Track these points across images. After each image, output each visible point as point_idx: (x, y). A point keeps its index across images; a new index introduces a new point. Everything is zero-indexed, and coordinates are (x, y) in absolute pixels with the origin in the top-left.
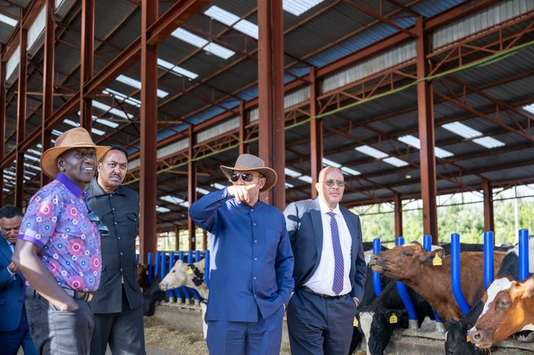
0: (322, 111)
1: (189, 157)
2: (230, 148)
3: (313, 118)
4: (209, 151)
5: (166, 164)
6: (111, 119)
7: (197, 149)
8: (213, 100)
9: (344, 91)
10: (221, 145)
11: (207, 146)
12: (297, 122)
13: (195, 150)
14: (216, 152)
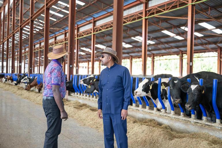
0: (148, 15)
1: (92, 32)
2: (109, 29)
3: (144, 18)
4: (100, 30)
5: (83, 34)
7: (96, 28)
9: (158, 7)
10: (106, 27)
11: (100, 28)
13: (95, 29)
14: (103, 30)
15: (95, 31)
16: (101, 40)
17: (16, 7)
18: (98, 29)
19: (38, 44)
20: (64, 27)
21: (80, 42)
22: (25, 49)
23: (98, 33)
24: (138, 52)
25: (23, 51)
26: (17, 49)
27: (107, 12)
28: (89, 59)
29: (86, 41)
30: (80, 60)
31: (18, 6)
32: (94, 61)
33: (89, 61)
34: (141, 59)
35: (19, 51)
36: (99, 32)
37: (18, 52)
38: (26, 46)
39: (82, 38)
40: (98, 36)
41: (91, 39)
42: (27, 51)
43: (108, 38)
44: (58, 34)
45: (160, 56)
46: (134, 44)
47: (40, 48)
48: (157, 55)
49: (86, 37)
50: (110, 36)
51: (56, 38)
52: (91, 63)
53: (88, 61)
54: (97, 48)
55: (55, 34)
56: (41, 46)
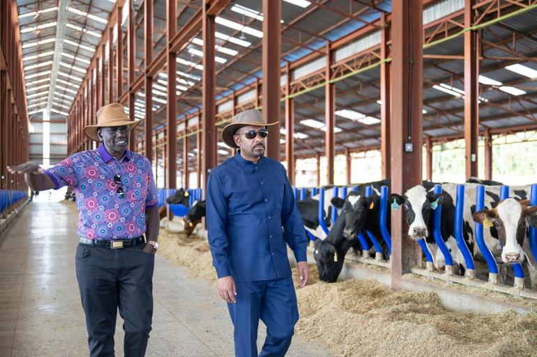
1: (327, 77)
2: (370, 67)
3: (467, 30)
4: (347, 71)
6: (242, 37)
7: (335, 68)
8: (351, 13)
11: (346, 65)
12: (449, 35)
13: (333, 70)
14: (355, 72)
15: (334, 74)
16: (350, 98)
17: (135, 27)
18: (342, 71)
19: (195, 116)
20: (254, 71)
21: (298, 105)
22: (157, 135)
23: (342, 80)
24: (457, 123)
25: (154, 139)
26: (140, 136)
27: (364, 24)
28: (318, 149)
29: (312, 103)
30: (297, 153)
31: (140, 26)
32: (334, 153)
33: (319, 155)
34: (462, 143)
35: (145, 139)
36: (343, 77)
37: (143, 142)
38: (159, 128)
39: (301, 96)
40: (343, 87)
41: (323, 98)
42: (161, 140)
43: (366, 92)
44: (242, 89)
45: (508, 133)
46: (436, 105)
47: (187, 131)
48: (498, 131)
49: (310, 91)
50: (374, 86)
51: (236, 99)
52: (324, 161)
53: (317, 156)
54: (341, 120)
55: (234, 90)
56: (188, 128)
